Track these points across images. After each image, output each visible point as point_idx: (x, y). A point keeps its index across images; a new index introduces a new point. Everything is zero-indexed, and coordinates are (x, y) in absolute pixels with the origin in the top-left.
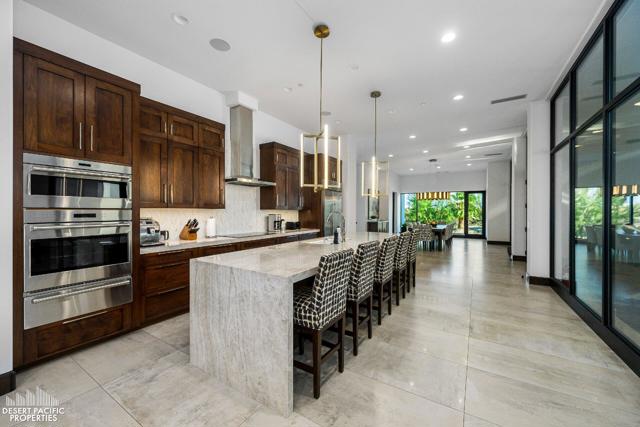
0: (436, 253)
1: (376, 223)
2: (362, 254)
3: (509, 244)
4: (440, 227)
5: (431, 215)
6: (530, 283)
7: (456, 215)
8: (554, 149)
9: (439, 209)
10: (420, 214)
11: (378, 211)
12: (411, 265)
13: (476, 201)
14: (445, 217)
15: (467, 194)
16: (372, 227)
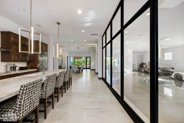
0: (79, 74)
1: (62, 66)
2: (48, 79)
3: (95, 70)
4: (80, 66)
5: (78, 63)
6: (99, 79)
7: (84, 63)
8: (103, 48)
9: (80, 61)
10: (75, 63)
11: (62, 62)
12: (70, 79)
13: (88, 59)
14: (82, 64)
15: (86, 57)
16: (60, 67)
